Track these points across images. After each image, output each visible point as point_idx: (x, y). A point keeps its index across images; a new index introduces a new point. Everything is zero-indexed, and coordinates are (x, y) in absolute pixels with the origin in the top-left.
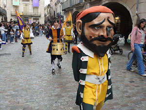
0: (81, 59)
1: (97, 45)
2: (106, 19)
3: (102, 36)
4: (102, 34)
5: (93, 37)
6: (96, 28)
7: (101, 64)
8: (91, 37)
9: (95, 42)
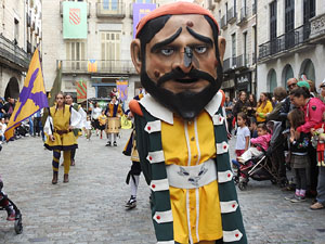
0: (146, 129)
1: (174, 92)
2: (184, 29)
3: (178, 68)
4: (177, 64)
5: (161, 75)
6: (164, 52)
7: (193, 139)
8: (157, 75)
9: (170, 86)
